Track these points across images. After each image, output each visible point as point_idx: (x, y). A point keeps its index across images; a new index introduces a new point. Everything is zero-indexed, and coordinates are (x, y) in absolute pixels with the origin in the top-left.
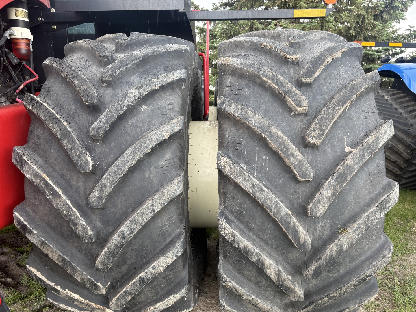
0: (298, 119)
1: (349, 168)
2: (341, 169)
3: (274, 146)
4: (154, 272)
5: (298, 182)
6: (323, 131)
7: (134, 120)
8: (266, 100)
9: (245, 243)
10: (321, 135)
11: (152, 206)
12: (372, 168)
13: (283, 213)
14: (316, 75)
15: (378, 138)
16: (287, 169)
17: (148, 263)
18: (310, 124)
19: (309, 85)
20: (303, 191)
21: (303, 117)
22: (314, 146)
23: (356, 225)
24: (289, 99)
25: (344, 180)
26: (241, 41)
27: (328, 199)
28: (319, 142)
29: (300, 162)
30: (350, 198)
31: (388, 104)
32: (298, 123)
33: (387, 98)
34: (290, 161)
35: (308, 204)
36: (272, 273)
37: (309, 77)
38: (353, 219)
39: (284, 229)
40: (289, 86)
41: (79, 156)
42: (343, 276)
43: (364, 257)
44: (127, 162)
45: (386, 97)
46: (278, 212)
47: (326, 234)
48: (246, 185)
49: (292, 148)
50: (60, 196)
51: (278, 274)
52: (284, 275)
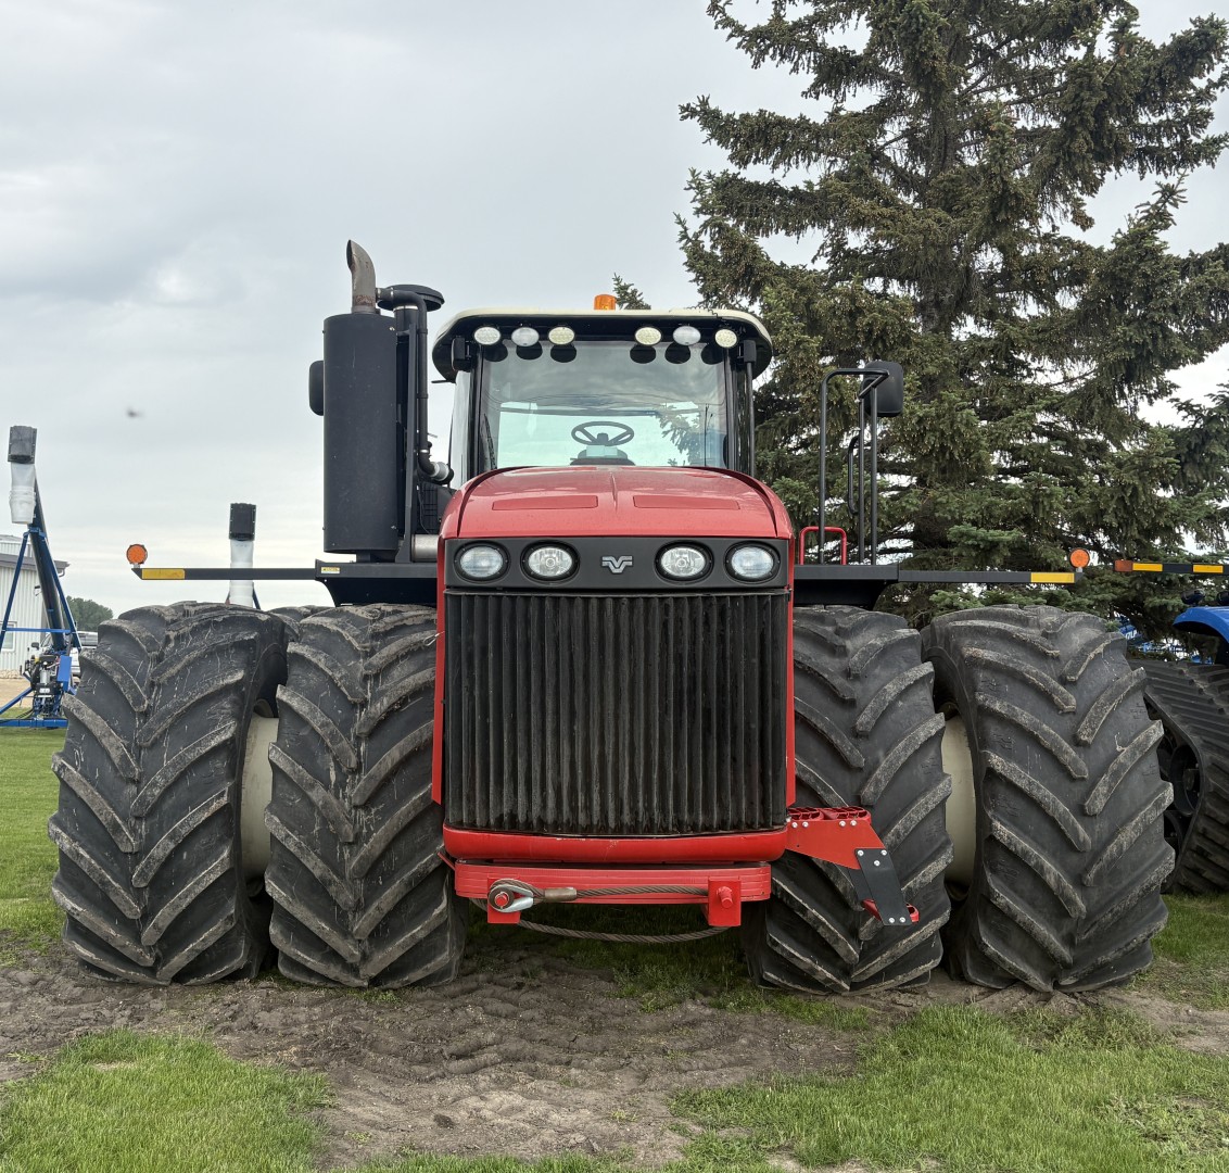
0: (1067, 717)
1: (1122, 766)
2: (1113, 766)
3: (1047, 743)
4: (924, 880)
5: (1073, 779)
6: (1093, 729)
7: (893, 716)
8: (1031, 697)
9: (1023, 845)
10: (1093, 733)
11: (927, 803)
12: (1145, 768)
13: (1061, 810)
14: (1080, 672)
15: (1148, 738)
16: (1062, 768)
17: (915, 872)
18: (1079, 723)
19: (1074, 683)
20: (1078, 789)
21: (1071, 715)
22: (1085, 745)
23: (1133, 823)
24: (1056, 698)
25: (1119, 777)
26: (983, 627)
27: (1105, 795)
28: (1090, 740)
29: (1074, 759)
30: (1126, 797)
31: (1203, 700)
32: (1067, 723)
33: (1202, 687)
34: (1065, 759)
35: (1085, 801)
36: (1051, 879)
37: (1075, 675)
38: (1130, 818)
39: (1063, 828)
40: (1054, 683)
41: (850, 751)
42: (1125, 888)
43: (1146, 865)
44: (899, 757)
45: (1200, 684)
46: (1057, 809)
47: (1105, 836)
48: (1022, 784)
49: (1066, 745)
50: (833, 793)
51: (1058, 880)
52: (1065, 882)
